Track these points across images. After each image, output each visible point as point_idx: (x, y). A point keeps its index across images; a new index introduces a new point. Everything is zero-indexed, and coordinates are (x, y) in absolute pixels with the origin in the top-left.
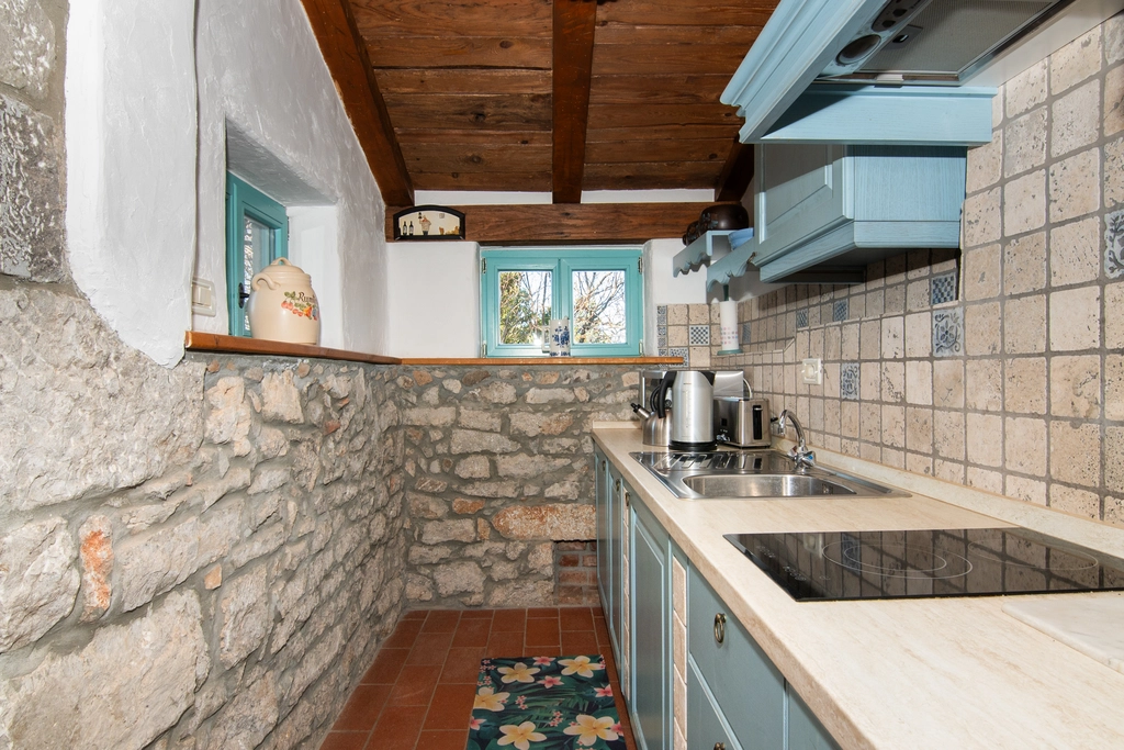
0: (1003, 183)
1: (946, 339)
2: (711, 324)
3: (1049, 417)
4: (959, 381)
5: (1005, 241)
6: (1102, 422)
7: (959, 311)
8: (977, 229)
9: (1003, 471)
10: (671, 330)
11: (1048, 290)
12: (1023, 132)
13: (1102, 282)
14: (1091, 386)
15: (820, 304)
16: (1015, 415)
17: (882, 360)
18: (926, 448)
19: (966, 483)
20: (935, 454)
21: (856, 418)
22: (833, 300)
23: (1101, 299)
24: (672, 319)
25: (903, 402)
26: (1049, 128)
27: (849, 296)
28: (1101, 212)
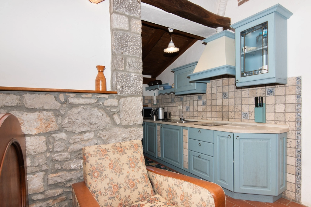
0: (211, 88)
1: (204, 104)
2: (151, 99)
3: (217, 112)
4: (206, 108)
5: (212, 94)
6: (222, 112)
7: (206, 101)
8: (208, 92)
9: (212, 117)
10: (145, 100)
11: (217, 99)
12: (214, 83)
13: (222, 99)
14: (221, 109)
15: (177, 98)
16: (213, 112)
17: (194, 106)
18: (201, 116)
19: (207, 119)
20: (202, 117)
21: (189, 114)
22: (180, 97)
23: (222, 100)
24: (145, 98)
25: (197, 111)
26: (217, 83)
27: (183, 97)
28: (222, 92)
